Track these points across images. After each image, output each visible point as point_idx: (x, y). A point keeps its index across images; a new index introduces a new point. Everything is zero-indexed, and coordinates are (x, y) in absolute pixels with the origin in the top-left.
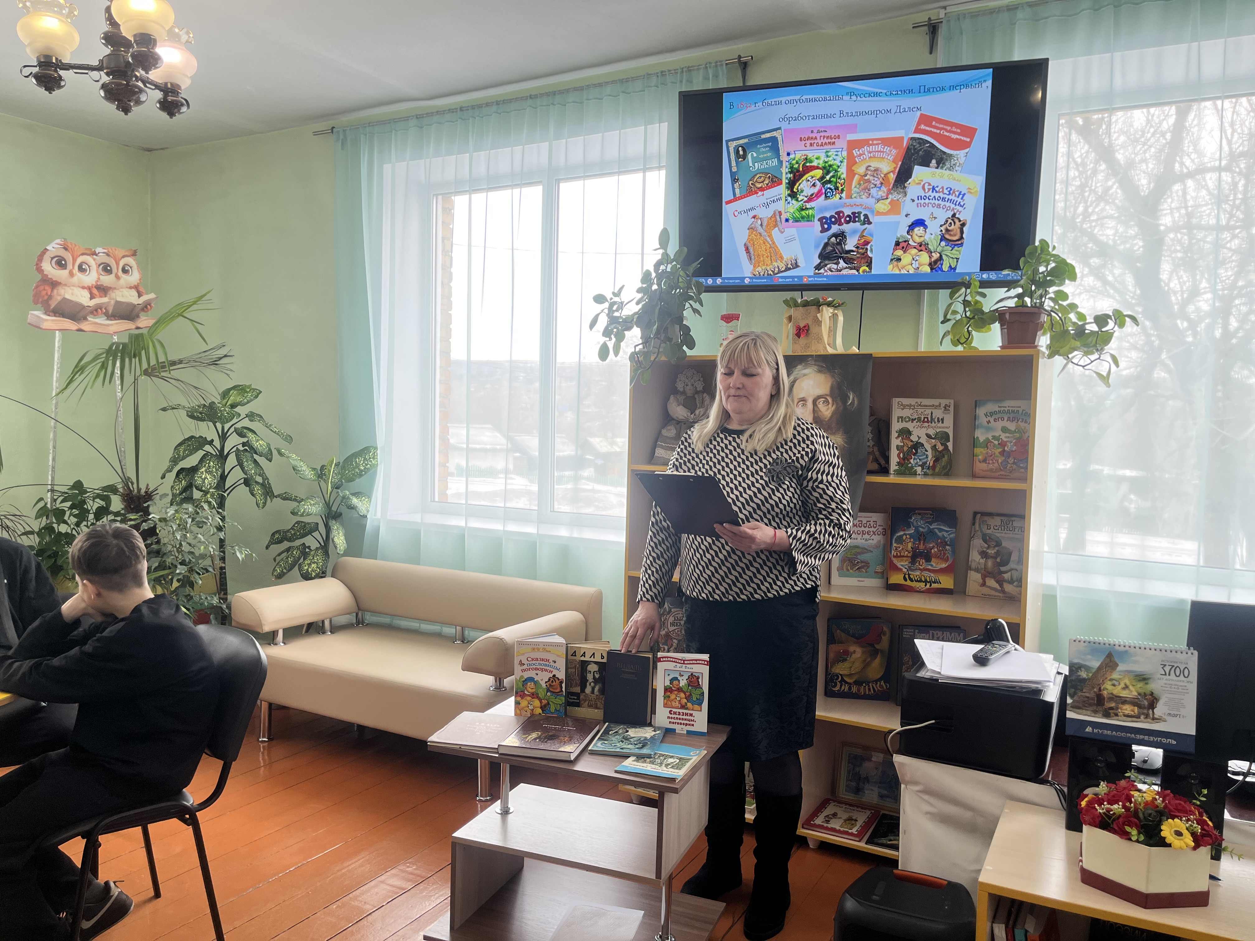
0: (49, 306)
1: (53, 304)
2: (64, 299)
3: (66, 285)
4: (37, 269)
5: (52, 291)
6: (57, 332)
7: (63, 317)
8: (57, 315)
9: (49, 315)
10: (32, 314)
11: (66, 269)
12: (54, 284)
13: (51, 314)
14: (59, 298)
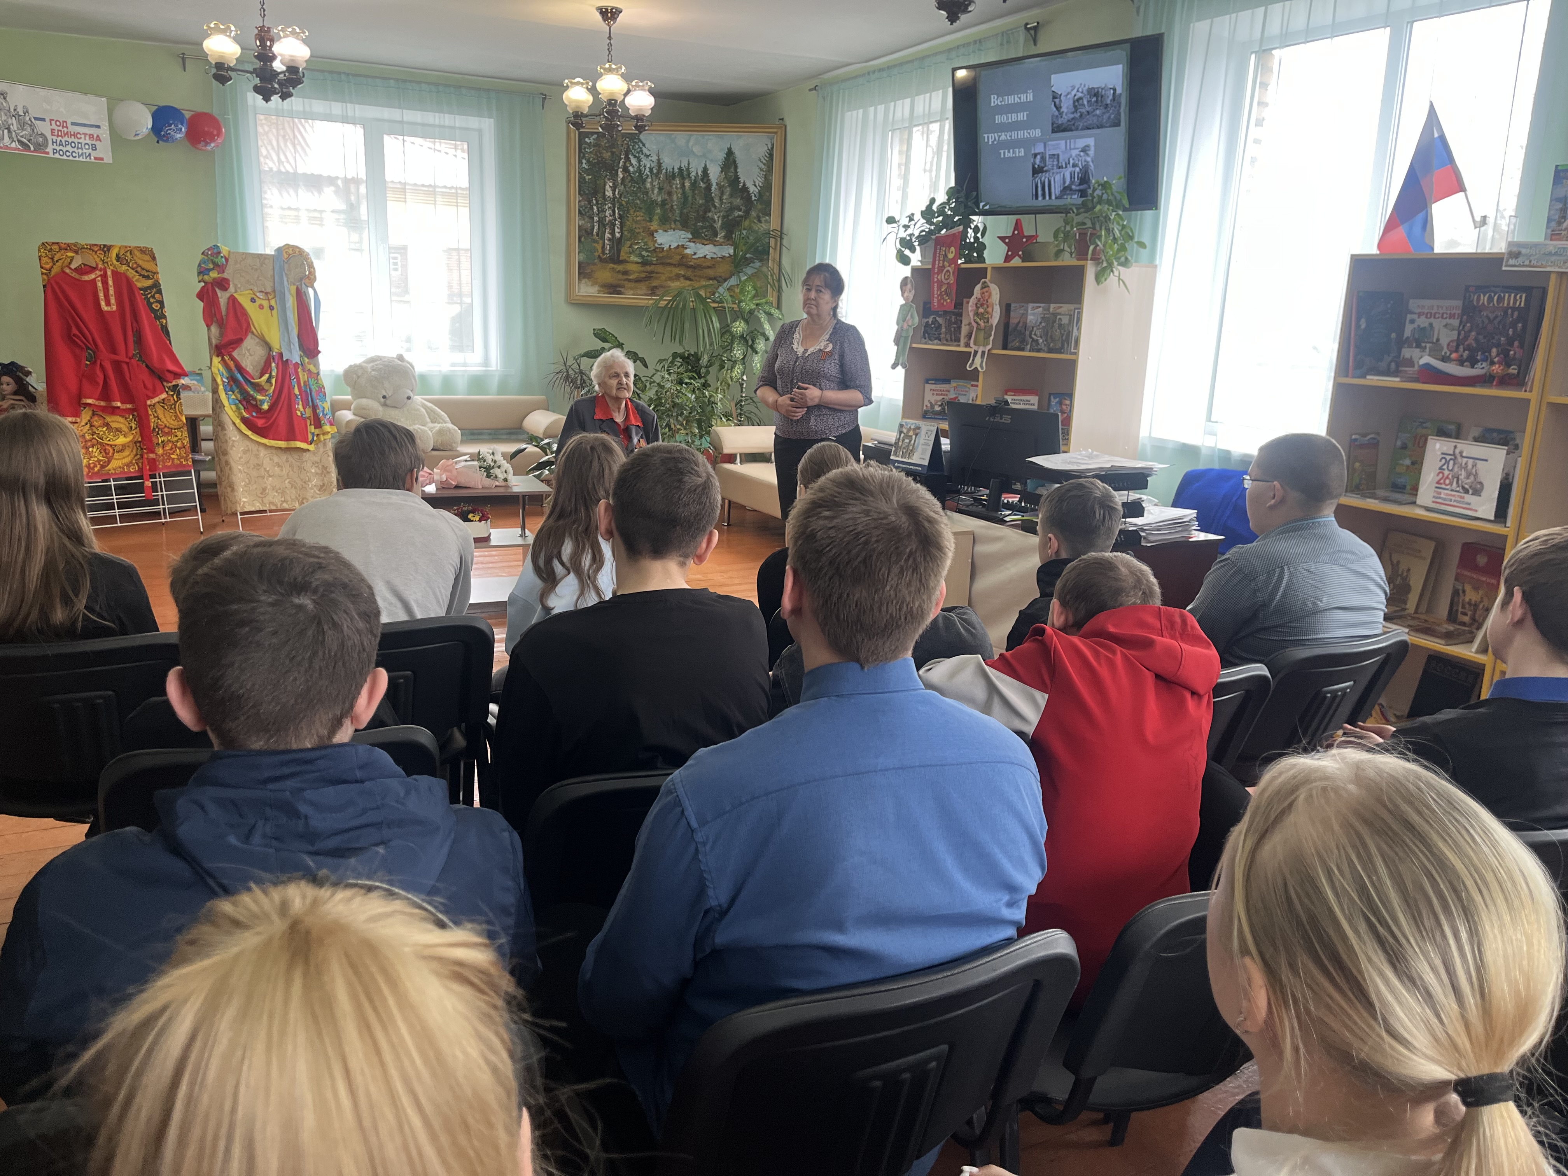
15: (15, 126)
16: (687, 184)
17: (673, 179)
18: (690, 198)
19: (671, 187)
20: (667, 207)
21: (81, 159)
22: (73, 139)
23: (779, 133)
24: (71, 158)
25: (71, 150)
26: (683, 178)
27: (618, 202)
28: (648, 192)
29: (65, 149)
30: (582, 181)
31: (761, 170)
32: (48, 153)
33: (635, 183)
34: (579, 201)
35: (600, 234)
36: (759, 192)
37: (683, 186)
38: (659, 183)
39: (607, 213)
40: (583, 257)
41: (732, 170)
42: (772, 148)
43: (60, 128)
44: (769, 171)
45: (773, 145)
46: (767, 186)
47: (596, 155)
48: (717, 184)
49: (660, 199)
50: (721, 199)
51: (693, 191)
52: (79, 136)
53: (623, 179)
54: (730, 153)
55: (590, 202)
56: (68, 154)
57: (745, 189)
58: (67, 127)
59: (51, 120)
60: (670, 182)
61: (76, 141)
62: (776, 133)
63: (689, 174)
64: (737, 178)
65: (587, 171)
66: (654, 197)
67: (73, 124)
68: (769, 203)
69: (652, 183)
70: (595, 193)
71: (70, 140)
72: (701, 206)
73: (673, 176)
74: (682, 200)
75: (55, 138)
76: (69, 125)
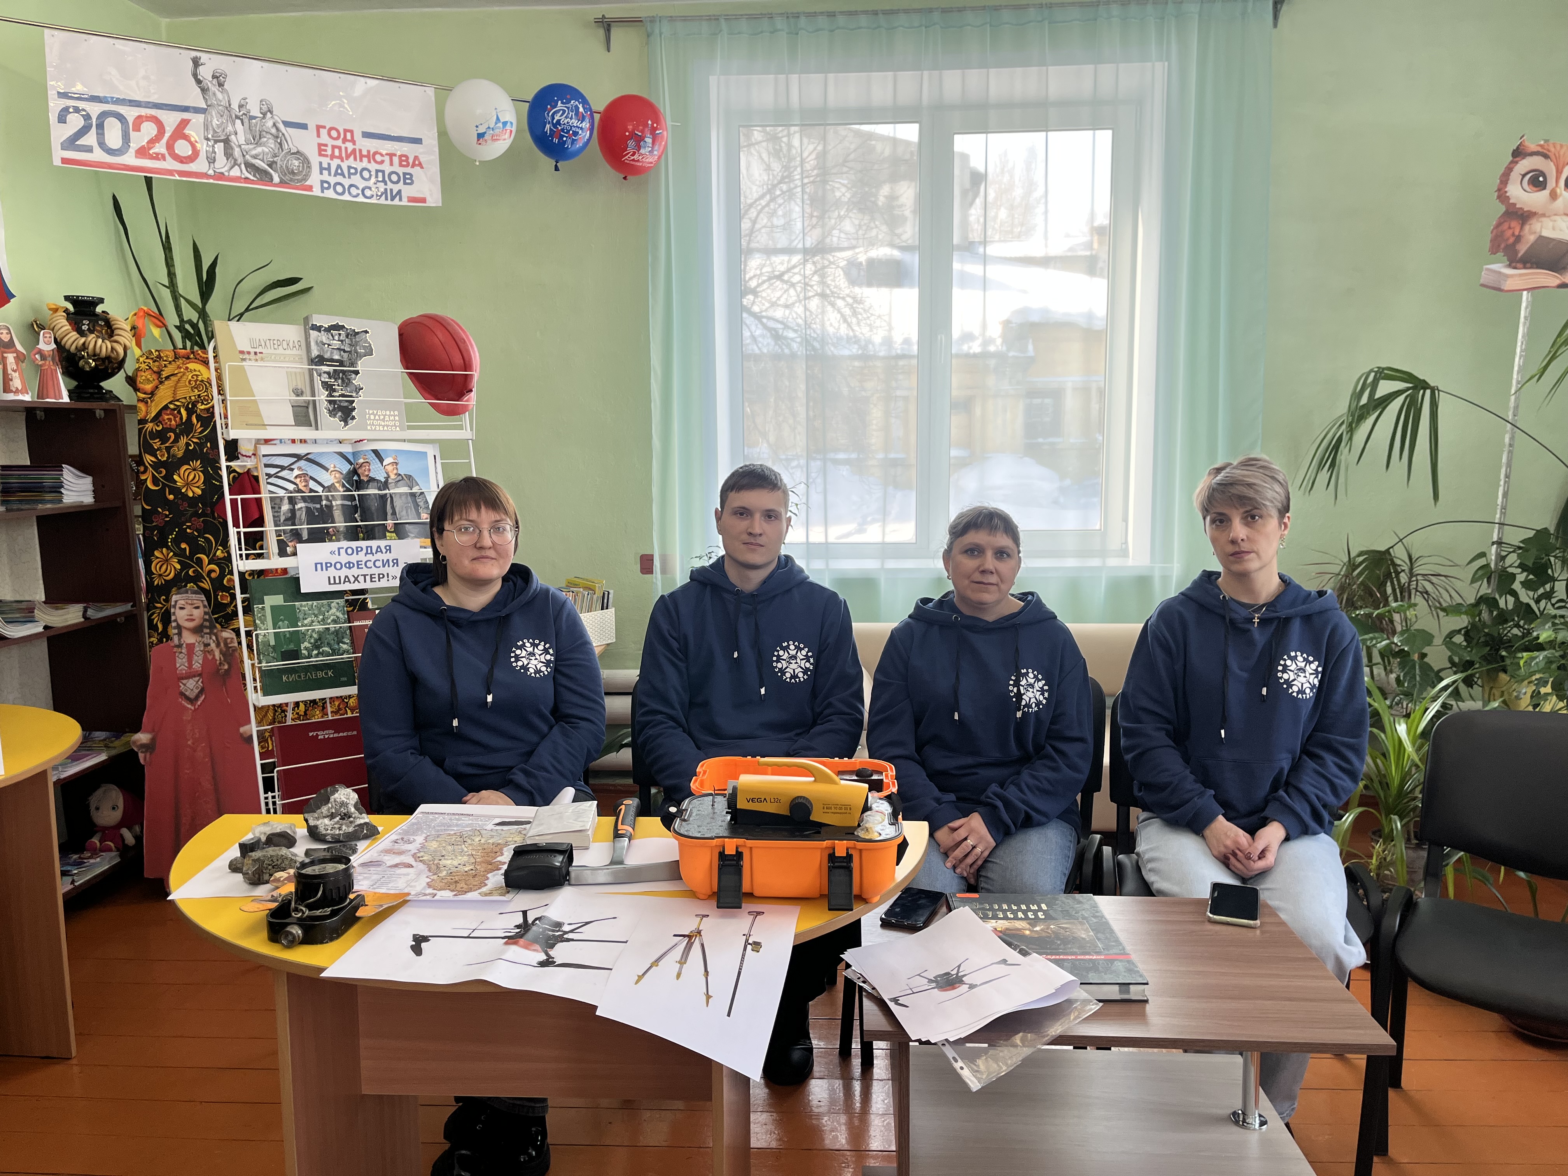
0: (1516, 252)
1: (1522, 249)
2: (1541, 237)
3: (1544, 215)
4: (1499, 197)
5: (1522, 228)
6: (1525, 293)
7: (1538, 268)
8: (1528, 265)
9: (1515, 268)
10: (1487, 269)
11: (1545, 188)
12: (1524, 217)
13: (1519, 265)
14: (1532, 238)
15: (240, 136)
21: (382, 201)
22: (365, 163)
24: (361, 199)
25: (362, 184)
29: (346, 182)
32: (310, 188)
43: (339, 143)
52: (378, 158)
56: (353, 190)
58: (353, 141)
59: (319, 128)
61: (373, 167)
67: (367, 135)
71: (359, 165)
75: (325, 161)
76: (358, 136)
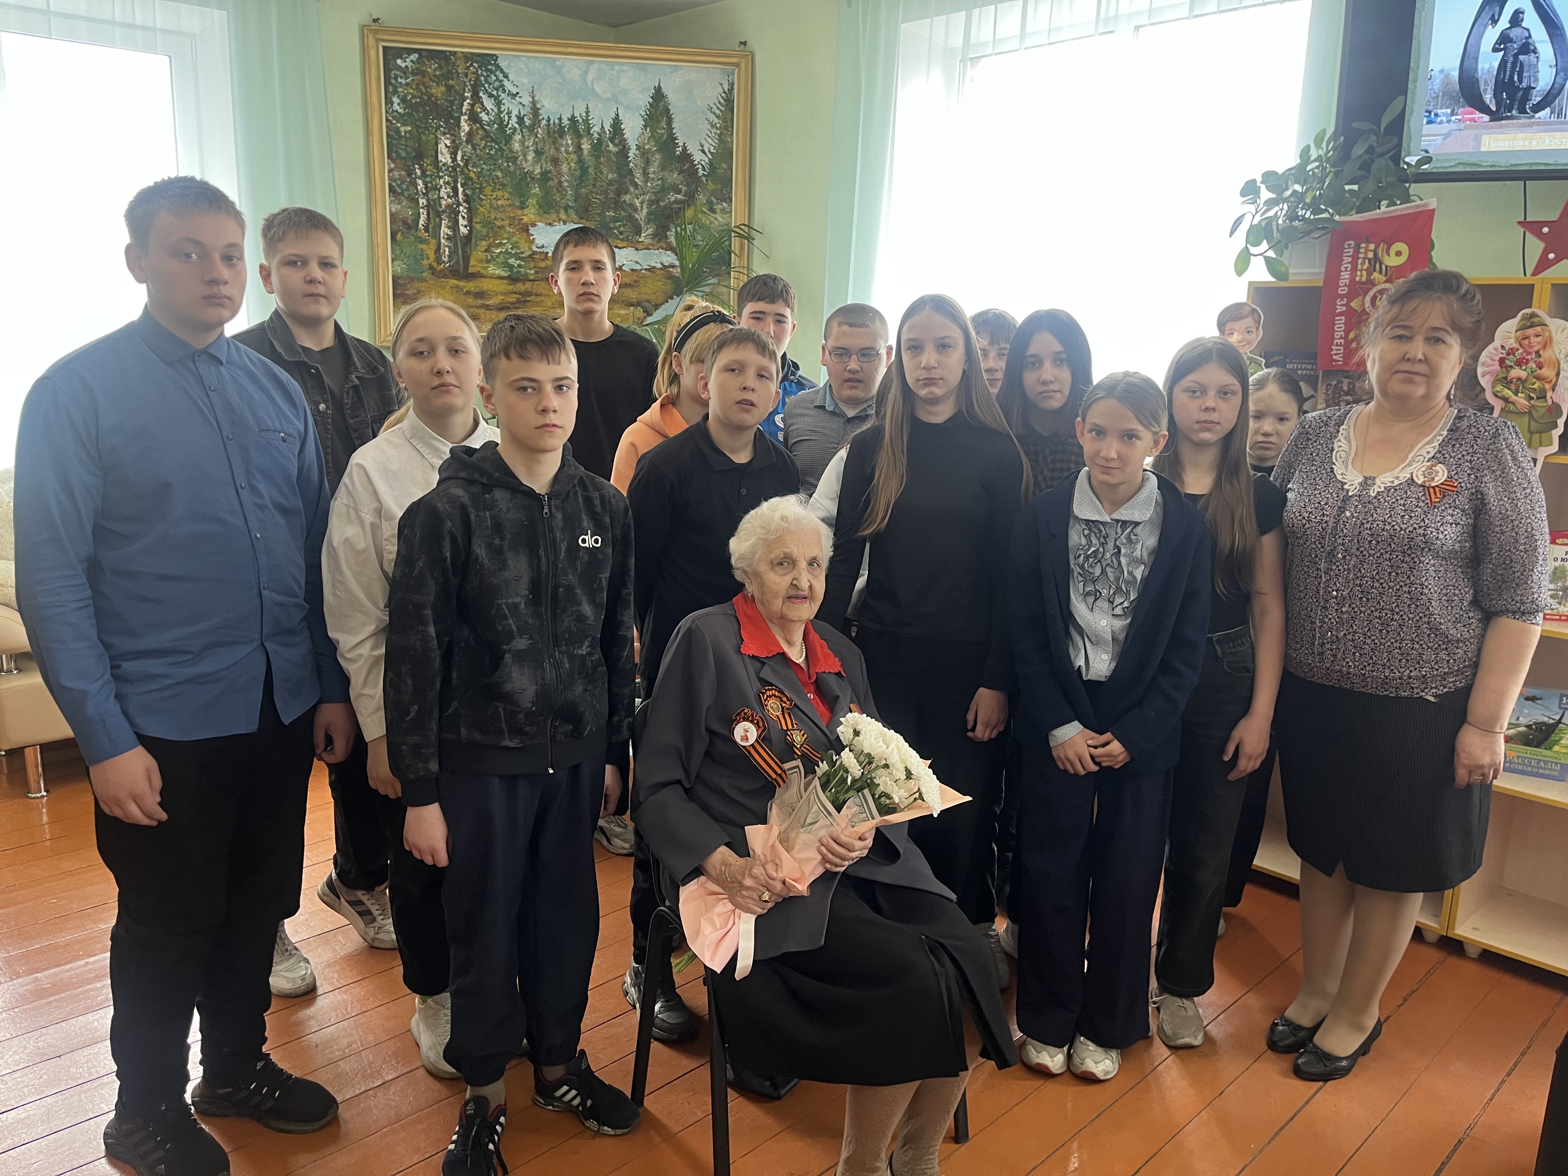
16: (586, 146)
17: (561, 137)
18: (591, 170)
19: (557, 150)
20: (551, 183)
23: (743, 65)
26: (578, 135)
27: (462, 172)
28: (516, 158)
30: (393, 135)
31: (713, 126)
33: (493, 141)
34: (390, 171)
35: (432, 228)
36: (711, 163)
37: (579, 148)
38: (535, 143)
39: (443, 193)
40: (400, 267)
41: (664, 124)
42: (731, 90)
44: (726, 128)
45: (732, 84)
46: (724, 153)
47: (418, 89)
48: (638, 148)
49: (538, 171)
50: (645, 174)
51: (597, 158)
53: (470, 134)
54: (658, 95)
55: (410, 173)
57: (686, 156)
60: (554, 143)
62: (737, 65)
63: (588, 129)
64: (672, 138)
65: (400, 118)
66: (527, 167)
68: (727, 182)
69: (522, 143)
70: (419, 157)
72: (611, 183)
73: (561, 132)
74: (578, 172)
